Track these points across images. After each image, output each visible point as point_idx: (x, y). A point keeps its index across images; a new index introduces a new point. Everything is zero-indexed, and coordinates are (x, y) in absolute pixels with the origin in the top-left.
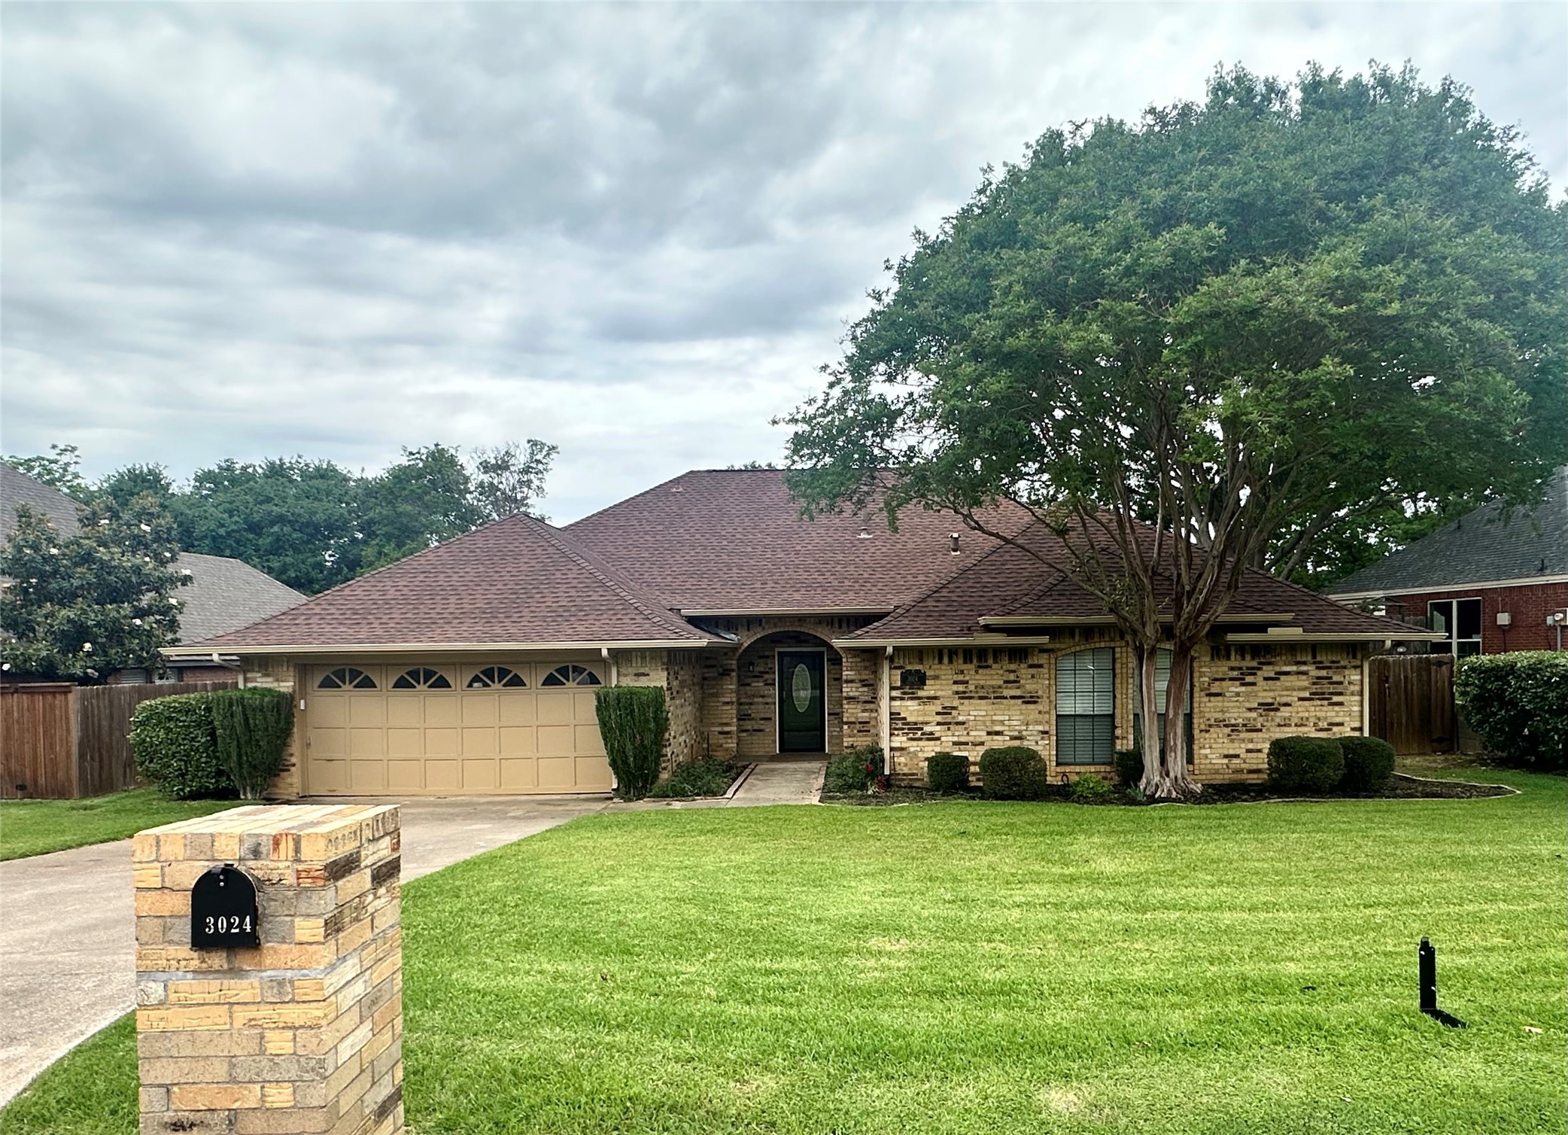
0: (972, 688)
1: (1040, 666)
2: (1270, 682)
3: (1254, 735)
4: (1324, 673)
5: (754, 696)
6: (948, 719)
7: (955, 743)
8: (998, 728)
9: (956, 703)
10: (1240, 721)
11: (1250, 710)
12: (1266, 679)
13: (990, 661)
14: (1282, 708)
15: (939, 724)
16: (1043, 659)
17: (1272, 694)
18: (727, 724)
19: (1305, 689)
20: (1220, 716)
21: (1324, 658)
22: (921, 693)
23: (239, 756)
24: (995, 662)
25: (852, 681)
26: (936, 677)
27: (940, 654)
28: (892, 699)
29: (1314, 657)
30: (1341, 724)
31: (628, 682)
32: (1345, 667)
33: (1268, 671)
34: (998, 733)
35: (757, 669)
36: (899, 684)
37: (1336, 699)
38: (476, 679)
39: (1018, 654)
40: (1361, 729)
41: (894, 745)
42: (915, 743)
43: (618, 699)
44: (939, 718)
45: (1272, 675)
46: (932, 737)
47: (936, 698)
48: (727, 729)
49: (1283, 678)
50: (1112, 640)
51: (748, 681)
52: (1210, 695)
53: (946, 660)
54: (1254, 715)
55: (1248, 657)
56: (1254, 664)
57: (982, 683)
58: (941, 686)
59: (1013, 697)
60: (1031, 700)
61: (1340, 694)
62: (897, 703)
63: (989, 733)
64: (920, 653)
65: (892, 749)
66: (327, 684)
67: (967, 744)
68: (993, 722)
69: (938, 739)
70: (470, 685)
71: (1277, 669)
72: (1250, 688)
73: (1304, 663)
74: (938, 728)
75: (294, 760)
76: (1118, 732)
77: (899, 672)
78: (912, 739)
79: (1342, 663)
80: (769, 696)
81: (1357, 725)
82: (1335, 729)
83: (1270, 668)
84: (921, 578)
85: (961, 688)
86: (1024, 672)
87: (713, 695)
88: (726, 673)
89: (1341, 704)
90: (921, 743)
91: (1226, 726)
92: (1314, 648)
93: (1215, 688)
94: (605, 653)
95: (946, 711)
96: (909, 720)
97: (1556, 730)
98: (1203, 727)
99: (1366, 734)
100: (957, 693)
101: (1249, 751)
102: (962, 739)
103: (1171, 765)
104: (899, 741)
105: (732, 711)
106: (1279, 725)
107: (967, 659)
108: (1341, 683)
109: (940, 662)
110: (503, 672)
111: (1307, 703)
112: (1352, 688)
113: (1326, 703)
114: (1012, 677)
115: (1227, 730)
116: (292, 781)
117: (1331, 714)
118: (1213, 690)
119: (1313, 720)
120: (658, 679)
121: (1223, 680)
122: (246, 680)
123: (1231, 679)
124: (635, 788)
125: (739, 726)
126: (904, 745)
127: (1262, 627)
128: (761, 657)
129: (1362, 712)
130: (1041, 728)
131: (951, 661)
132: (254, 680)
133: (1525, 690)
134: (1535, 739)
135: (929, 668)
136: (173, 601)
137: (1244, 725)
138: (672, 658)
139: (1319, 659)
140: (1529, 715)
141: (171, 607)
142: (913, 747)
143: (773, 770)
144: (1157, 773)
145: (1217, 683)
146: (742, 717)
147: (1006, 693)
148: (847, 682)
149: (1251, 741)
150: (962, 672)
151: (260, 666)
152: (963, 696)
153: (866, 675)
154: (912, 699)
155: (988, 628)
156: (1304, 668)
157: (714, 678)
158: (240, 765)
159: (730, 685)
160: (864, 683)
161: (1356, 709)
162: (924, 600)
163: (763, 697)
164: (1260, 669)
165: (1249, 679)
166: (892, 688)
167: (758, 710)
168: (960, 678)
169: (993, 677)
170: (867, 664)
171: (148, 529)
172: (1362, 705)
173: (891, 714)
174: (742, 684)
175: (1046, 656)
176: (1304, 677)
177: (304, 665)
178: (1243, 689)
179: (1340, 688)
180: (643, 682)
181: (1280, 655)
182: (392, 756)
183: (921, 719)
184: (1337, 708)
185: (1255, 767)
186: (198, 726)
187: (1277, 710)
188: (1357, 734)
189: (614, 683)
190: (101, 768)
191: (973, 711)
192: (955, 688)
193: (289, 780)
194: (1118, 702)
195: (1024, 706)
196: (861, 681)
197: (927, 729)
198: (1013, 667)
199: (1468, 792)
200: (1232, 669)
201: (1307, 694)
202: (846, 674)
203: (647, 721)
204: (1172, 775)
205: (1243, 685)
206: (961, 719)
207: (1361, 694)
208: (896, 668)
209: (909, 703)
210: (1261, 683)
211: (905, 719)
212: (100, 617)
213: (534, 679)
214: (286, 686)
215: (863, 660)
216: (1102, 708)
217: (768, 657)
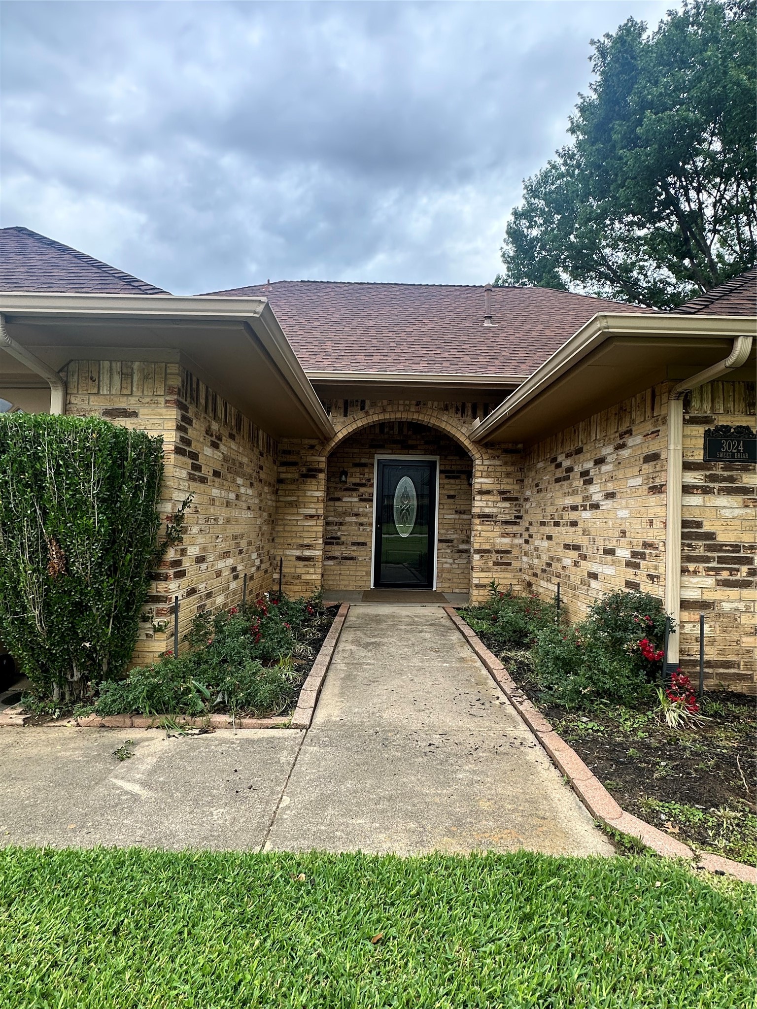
5: (345, 514)
18: (309, 547)
22: (747, 481)
25: (488, 492)
28: (687, 490)
35: (351, 480)
36: (699, 456)
42: (733, 593)
48: (307, 553)
51: (338, 494)
62: (695, 500)
77: (701, 429)
78: (726, 584)
80: (365, 515)
87: (291, 504)
88: (311, 473)
96: (721, 538)
104: (699, 586)
105: (315, 531)
125: (325, 551)
126: (709, 596)
128: (356, 465)
142: (730, 600)
146: (330, 540)
148: (481, 492)
153: (508, 485)
154: (729, 491)
157: (294, 481)
159: (316, 491)
160: (505, 496)
163: (357, 515)
166: (687, 466)
167: (349, 532)
170: (510, 469)
173: (685, 524)
174: (331, 498)
183: (746, 538)
196: (501, 493)
202: (480, 481)
208: (694, 420)
209: (723, 501)
211: (710, 536)
215: (506, 464)
217: (364, 465)
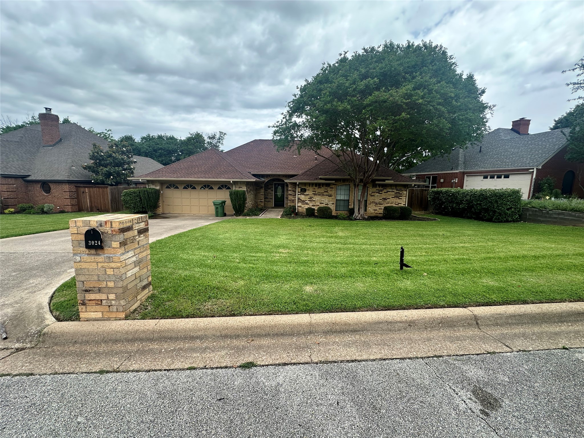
0: (317, 193)
1: (333, 188)
2: (385, 193)
3: (381, 205)
4: (398, 191)
5: (268, 193)
6: (311, 200)
7: (312, 205)
8: (322, 202)
9: (313, 196)
10: (378, 202)
11: (380, 199)
12: (384, 192)
13: (321, 187)
14: (388, 199)
15: (309, 201)
16: (333, 186)
17: (386, 196)
18: (262, 200)
19: (393, 195)
20: (373, 201)
21: (398, 188)
22: (305, 194)
23: (147, 203)
24: (322, 187)
25: (291, 190)
26: (309, 190)
27: (310, 184)
28: (298, 195)
29: (396, 188)
30: (401, 203)
31: (237, 189)
32: (403, 190)
33: (385, 191)
34: (322, 203)
35: (269, 187)
36: (300, 191)
37: (400, 198)
38: (202, 187)
39: (328, 185)
40: (405, 205)
41: (298, 205)
43: (234, 193)
44: (309, 199)
45: (386, 192)
46: (307, 204)
47: (308, 195)
48: (262, 201)
49: (388, 192)
50: (350, 182)
51: (267, 190)
52: (371, 196)
53: (311, 186)
54: (381, 201)
55: (381, 187)
56: (382, 189)
57: (319, 191)
58: (310, 192)
59: (326, 195)
60: (330, 196)
61: (401, 196)
63: (320, 203)
64: (305, 184)
65: (298, 206)
66: (168, 187)
67: (315, 205)
68: (321, 201)
69: (309, 204)
70: (201, 189)
71: (387, 190)
72: (381, 194)
73: (394, 189)
74: (309, 202)
75: (160, 205)
76: (350, 204)
77: (300, 188)
78: (302, 204)
79: (402, 189)
81: (405, 204)
82: (399, 204)
83: (386, 190)
84: (308, 167)
85: (314, 193)
86: (329, 189)
87: (258, 193)
88: (262, 188)
89: (401, 199)
90: (305, 205)
91: (375, 203)
92: (396, 186)
93: (373, 194)
94: (231, 182)
95: (311, 198)
96: (302, 200)
97: (450, 206)
98: (369, 203)
99: (406, 206)
100: (313, 194)
101: (379, 209)
102: (314, 204)
103: (360, 212)
104: (300, 204)
105: (262, 197)
106: (387, 203)
107: (316, 186)
108: (402, 194)
109: (310, 186)
110: (208, 186)
111: (393, 198)
112: (404, 195)
113: (398, 198)
114: (326, 190)
115: (375, 204)
116: (160, 211)
117: (399, 201)
118: (372, 195)
119: (394, 202)
120: (244, 189)
121: (375, 192)
122: (148, 186)
123: (377, 192)
124: (239, 213)
125: (264, 200)
127: (384, 180)
128: (270, 184)
129: (406, 201)
130: (332, 202)
131: (312, 186)
132: (150, 186)
133: (444, 197)
134: (445, 208)
135: (307, 188)
136: (132, 167)
137: (379, 203)
138: (248, 184)
139: (397, 188)
140: (444, 203)
141: (132, 168)
142: (303, 206)
143: (272, 210)
144: (357, 213)
145: (373, 193)
146: (265, 198)
147: (325, 194)
148: (289, 190)
149: (380, 207)
150: (315, 189)
151: (151, 183)
152: (315, 194)
153: (293, 189)
155: (321, 179)
156: (393, 190)
157: (259, 189)
158: (147, 205)
159: (262, 191)
160: (293, 191)
161: (404, 200)
162: (307, 172)
163: (271, 193)
164: (383, 190)
165: (381, 192)
166: (298, 192)
167: (269, 197)
168: (314, 190)
169: (322, 190)
171: (125, 149)
172: (406, 199)
173: (298, 198)
174: (265, 190)
175: (334, 186)
176: (393, 192)
177: (162, 183)
178: (379, 195)
179: (401, 195)
180: (241, 189)
181: (388, 187)
182: (183, 204)
183: (305, 200)
184: (400, 200)
185: (380, 213)
186: (137, 196)
187: (387, 200)
188: (404, 206)
189: (234, 189)
190: (116, 206)
191: (317, 198)
192: (313, 192)
193: (159, 209)
194: (350, 197)
195: (329, 197)
197: (306, 202)
198: (326, 188)
199: (428, 219)
200: (377, 190)
201: (394, 196)
202: (289, 189)
203: (241, 198)
204: (361, 214)
205: (379, 194)
206: (314, 200)
207: (406, 197)
208: (299, 187)
209: (302, 196)
210: (383, 194)
212: (114, 170)
213: (216, 188)
214: (158, 188)
215: (293, 186)
216: (346, 198)
217: (271, 184)
